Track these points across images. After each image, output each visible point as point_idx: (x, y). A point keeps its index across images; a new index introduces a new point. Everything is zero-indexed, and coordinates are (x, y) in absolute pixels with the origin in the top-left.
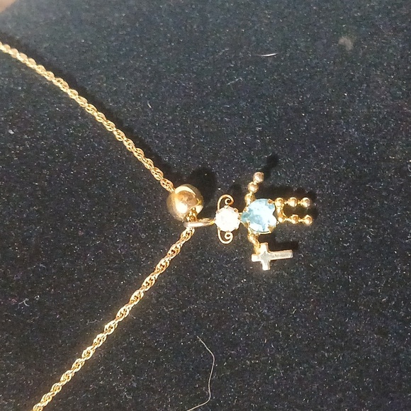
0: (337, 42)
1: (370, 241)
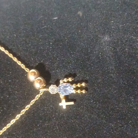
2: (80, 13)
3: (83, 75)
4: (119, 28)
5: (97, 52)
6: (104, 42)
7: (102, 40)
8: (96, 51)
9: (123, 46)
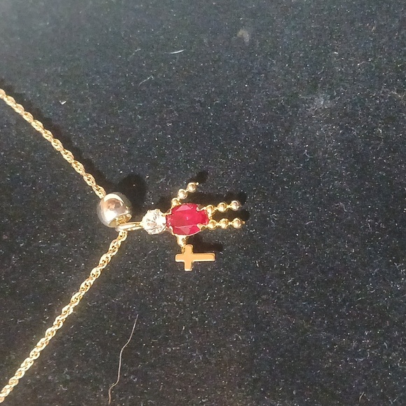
0: (236, 35)
1: (274, 226)
2: (245, 34)
3: (261, 209)
4: (354, 72)
5: (297, 142)
6: (316, 113)
7: (309, 107)
8: (293, 140)
9: (369, 120)
